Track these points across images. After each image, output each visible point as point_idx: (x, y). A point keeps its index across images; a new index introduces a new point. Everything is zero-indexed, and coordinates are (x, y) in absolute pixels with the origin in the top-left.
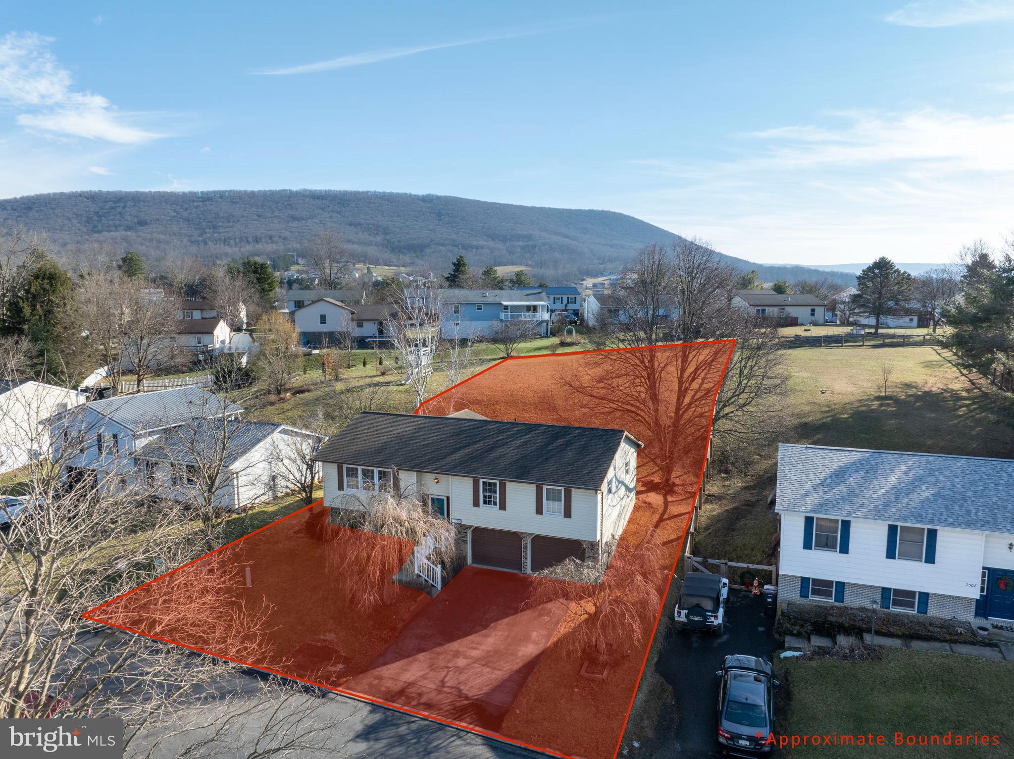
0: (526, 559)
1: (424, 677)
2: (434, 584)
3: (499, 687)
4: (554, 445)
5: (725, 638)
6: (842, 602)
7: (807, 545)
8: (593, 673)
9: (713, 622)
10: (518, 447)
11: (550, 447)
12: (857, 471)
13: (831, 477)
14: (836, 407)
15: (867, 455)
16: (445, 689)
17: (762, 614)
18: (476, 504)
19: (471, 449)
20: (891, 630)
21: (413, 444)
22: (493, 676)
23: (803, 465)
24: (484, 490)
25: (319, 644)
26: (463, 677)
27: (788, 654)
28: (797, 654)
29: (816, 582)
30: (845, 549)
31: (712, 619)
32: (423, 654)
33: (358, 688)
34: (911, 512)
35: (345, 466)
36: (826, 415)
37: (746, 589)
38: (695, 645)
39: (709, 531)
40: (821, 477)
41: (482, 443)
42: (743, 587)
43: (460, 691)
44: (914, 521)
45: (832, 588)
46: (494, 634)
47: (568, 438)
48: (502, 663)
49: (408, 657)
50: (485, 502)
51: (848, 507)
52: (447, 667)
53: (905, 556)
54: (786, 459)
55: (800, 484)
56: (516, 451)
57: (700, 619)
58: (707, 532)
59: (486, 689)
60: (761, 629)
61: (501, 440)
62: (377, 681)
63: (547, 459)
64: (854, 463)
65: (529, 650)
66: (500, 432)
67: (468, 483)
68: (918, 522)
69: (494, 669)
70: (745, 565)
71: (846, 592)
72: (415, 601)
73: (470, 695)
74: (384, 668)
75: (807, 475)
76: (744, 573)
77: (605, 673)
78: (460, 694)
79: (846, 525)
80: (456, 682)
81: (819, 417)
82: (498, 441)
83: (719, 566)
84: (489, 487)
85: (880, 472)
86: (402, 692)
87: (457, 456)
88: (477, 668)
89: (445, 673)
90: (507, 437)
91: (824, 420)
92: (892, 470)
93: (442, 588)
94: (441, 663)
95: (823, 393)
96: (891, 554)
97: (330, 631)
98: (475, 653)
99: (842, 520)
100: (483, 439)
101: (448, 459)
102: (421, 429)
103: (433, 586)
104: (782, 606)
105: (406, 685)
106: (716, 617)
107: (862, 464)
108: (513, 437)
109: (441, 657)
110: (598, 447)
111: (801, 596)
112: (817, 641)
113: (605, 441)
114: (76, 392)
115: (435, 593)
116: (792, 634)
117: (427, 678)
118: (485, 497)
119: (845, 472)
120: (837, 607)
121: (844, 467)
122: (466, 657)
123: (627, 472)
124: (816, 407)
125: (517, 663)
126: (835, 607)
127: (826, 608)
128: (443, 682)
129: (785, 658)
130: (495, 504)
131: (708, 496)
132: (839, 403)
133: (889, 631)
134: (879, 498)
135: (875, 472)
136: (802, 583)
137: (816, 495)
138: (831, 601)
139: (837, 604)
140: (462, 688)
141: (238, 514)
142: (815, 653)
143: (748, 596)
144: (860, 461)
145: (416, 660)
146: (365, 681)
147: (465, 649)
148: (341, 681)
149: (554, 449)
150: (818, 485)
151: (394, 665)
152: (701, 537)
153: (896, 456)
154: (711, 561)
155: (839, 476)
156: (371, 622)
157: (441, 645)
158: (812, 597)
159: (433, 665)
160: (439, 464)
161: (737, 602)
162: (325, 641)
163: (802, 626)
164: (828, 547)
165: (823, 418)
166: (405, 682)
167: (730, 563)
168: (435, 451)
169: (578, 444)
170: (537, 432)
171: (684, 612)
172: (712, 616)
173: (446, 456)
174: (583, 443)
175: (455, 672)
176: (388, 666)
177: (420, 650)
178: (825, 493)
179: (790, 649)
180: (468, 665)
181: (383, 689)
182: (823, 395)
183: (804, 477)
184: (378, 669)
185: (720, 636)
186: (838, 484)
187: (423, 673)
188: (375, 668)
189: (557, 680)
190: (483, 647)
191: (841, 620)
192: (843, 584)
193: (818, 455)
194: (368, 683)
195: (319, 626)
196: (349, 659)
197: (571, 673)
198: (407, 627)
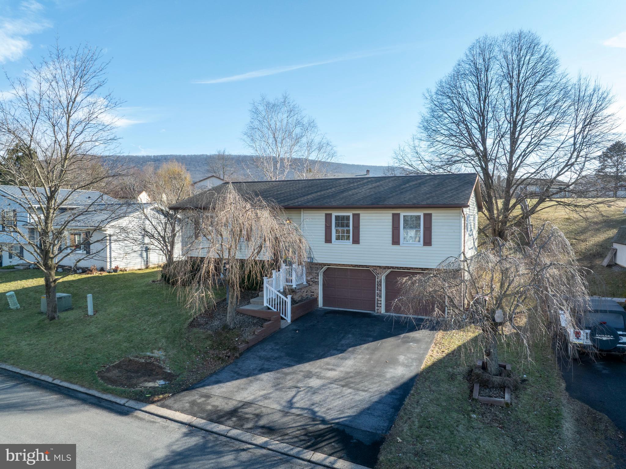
0: (380, 296)
1: (265, 397)
2: (283, 316)
3: (368, 411)
4: (407, 185)
8: (491, 396)
10: (371, 189)
11: (403, 187)
16: (293, 411)
18: (328, 240)
19: (323, 193)
22: (357, 398)
24: (337, 225)
25: (143, 361)
26: (317, 398)
32: (268, 373)
33: (176, 406)
41: (333, 189)
43: (314, 413)
46: (353, 357)
47: (419, 181)
48: (367, 384)
50: (338, 238)
52: (298, 388)
56: (368, 191)
59: (350, 412)
61: (352, 187)
62: (203, 399)
63: (402, 192)
66: (354, 182)
67: (321, 219)
69: (358, 390)
72: (261, 327)
73: (328, 418)
74: (216, 386)
78: (314, 417)
80: (308, 403)
82: (349, 187)
84: (342, 222)
86: (233, 413)
87: (309, 197)
88: (335, 388)
89: (293, 394)
90: (359, 185)
93: (293, 321)
94: (290, 384)
97: (159, 349)
98: (331, 374)
100: (335, 187)
101: (300, 199)
102: (275, 187)
103: (282, 318)
105: (240, 405)
108: (364, 184)
109: (289, 378)
110: (454, 183)
115: (283, 325)
117: (269, 398)
118: (337, 232)
122: (319, 377)
125: (387, 385)
128: (290, 404)
130: (348, 238)
140: (316, 409)
141: (109, 272)
146: (187, 398)
147: (319, 370)
148: (156, 399)
151: (229, 384)
156: (209, 343)
159: (278, 384)
160: (291, 202)
162: (150, 357)
166: (241, 401)
168: (287, 196)
169: (432, 183)
170: (387, 180)
172: (624, 335)
174: (436, 183)
175: (307, 392)
176: (222, 385)
180: (323, 386)
181: (209, 407)
184: (208, 387)
187: (265, 392)
188: (204, 386)
189: (444, 404)
190: (342, 369)
194: (189, 403)
195: (148, 344)
196: (173, 376)
197: (460, 396)
198: (248, 349)
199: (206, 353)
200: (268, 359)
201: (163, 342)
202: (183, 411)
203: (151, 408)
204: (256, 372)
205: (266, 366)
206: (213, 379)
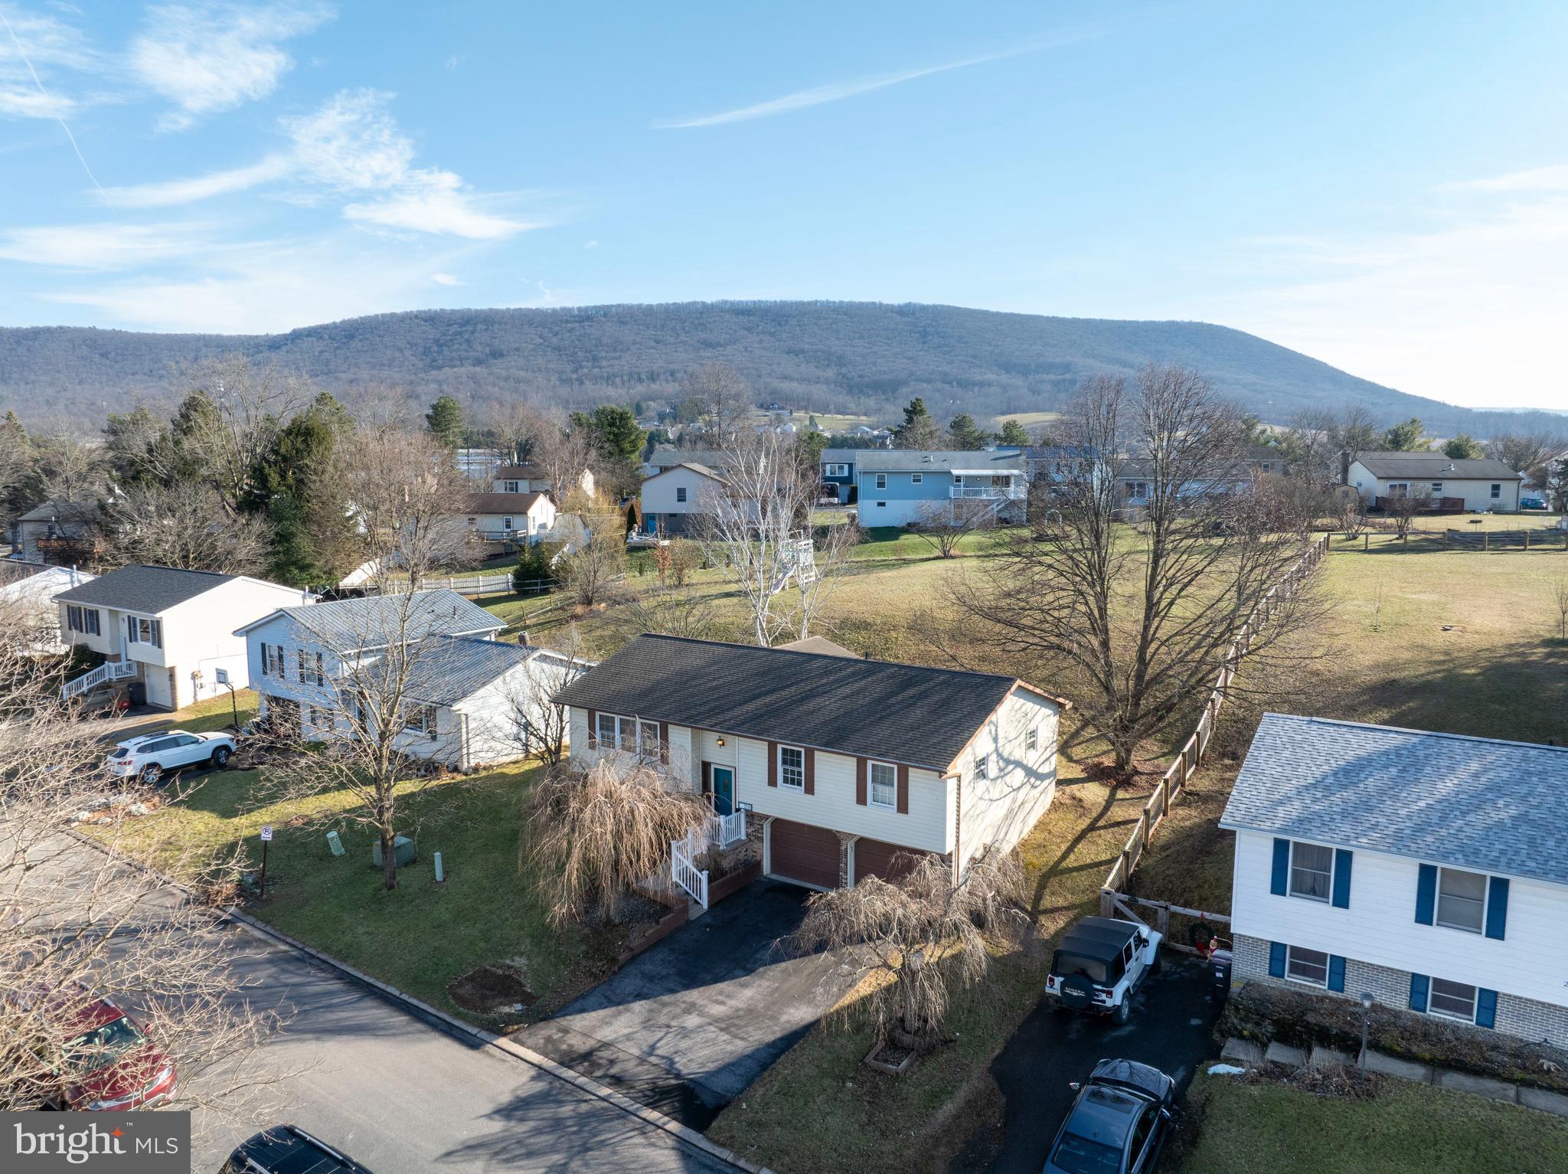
0: (846, 873)
1: (628, 1037)
2: (696, 898)
3: (728, 1068)
4: (900, 697)
5: (1128, 1029)
6: (1342, 990)
7: (1278, 888)
8: (886, 1061)
9: (1104, 1002)
10: (844, 698)
11: (893, 700)
12: (1386, 767)
13: (1335, 774)
14: (1461, 654)
15: (1415, 740)
16: (653, 1059)
17: (1208, 998)
18: (772, 782)
19: (774, 697)
20: (1414, 1049)
21: (696, 686)
22: (730, 1048)
23: (1294, 752)
24: (784, 762)
25: (500, 972)
26: (684, 1044)
27: (1222, 1068)
28: (1235, 1070)
29: (1297, 952)
30: (1342, 900)
31: (1103, 996)
32: (643, 1002)
33: (530, 1042)
34: (1462, 846)
35: (598, 714)
36: (1438, 668)
37: (1198, 953)
38: (1073, 1036)
39: (1167, 853)
40: (1318, 774)
41: (793, 688)
42: (1194, 949)
43: (672, 1062)
44: (1462, 861)
45: (1325, 965)
46: (757, 983)
47: (922, 688)
48: (751, 1029)
49: (619, 1004)
50: (786, 780)
51: (1347, 828)
52: (669, 1026)
53: (1451, 920)
54: (1269, 740)
55: (1276, 781)
56: (838, 704)
57: (1082, 994)
58: (1164, 854)
59: (711, 1067)
60: (1195, 1022)
61: (823, 685)
62: (561, 1035)
63: (881, 718)
64: (1386, 753)
65: (800, 1014)
66: (827, 673)
67: (762, 748)
68: (1468, 863)
69: (736, 1036)
70: (1197, 913)
71: (1349, 975)
72: (658, 923)
73: (685, 1071)
74: (579, 1017)
75: (1295, 769)
76: (1195, 926)
77: (904, 1063)
78: (671, 1069)
79: (1345, 859)
80: (672, 1050)
81: (1423, 670)
82: (818, 687)
83: (1156, 912)
84: (791, 758)
85: (1428, 770)
86: (587, 1056)
87: (751, 707)
88: (711, 1032)
89: (659, 1035)
90: (836, 681)
91: (1429, 677)
92: (1451, 769)
93: (710, 906)
94: (662, 1019)
95: (1446, 630)
96: (1424, 915)
97: (521, 954)
98: (717, 1010)
99: (1338, 851)
100: (797, 683)
101: (737, 711)
102: (715, 663)
103: (696, 902)
104: (1235, 987)
105: (598, 1045)
106: (1110, 994)
107: (1399, 756)
108: (841, 682)
109: (665, 1011)
110: (965, 703)
111: (1271, 974)
112: (1277, 1053)
113: (981, 694)
114: (302, 592)
115: (694, 914)
116: (1241, 1037)
117: (633, 1039)
118: (785, 771)
119: (1362, 768)
120: (1331, 999)
121: (1363, 759)
122: (701, 1014)
123: (1032, 745)
124: (1424, 655)
125: (774, 1033)
126: (1327, 997)
127: (1308, 998)
128: (652, 1048)
129: (1216, 1075)
130: (799, 784)
131: (1187, 793)
132: (1468, 649)
133: (1409, 1051)
134: (1409, 817)
135: (1419, 770)
136: (1272, 951)
137: (1297, 804)
138: (1322, 987)
139: (1331, 993)
140: (677, 1059)
141: (466, 774)
142: (1264, 1073)
143: (1198, 966)
144: (1397, 750)
145: (627, 1010)
146: (543, 1032)
147: (705, 1002)
148: (510, 1028)
149: (898, 703)
150: (1307, 788)
151: (594, 1014)
152: (1150, 861)
153: (1467, 744)
154: (1142, 901)
155: (1351, 773)
156: (584, 948)
157: (673, 991)
158: (1289, 977)
159: (649, 1020)
160: (721, 718)
161: (1175, 973)
162: (510, 967)
163: (1258, 1024)
164: (1315, 894)
165: (1429, 674)
166: (599, 1041)
167: (1174, 908)
168: (723, 697)
169: (936, 698)
170: (880, 676)
171: (1058, 980)
172: (1103, 991)
173: (735, 706)
174: (944, 696)
175: (677, 1035)
176: (585, 1015)
177: (640, 996)
178: (1315, 800)
179: (1228, 1061)
180: (699, 1027)
181: (564, 1047)
182: (1444, 633)
183: (1288, 771)
184: (568, 1018)
185: (1120, 1025)
186: (1345, 787)
187: (630, 1030)
188: (565, 1015)
189: (825, 1066)
190: (733, 1003)
191: (1327, 1022)
192: (1344, 959)
193: (1326, 735)
194: (545, 1038)
195: (509, 946)
196: (533, 998)
197: (851, 1057)
198: (633, 960)
199: (578, 963)
200: (651, 979)
201: (526, 945)
202: (535, 1049)
203: (503, 1042)
204: (631, 998)
205: (645, 990)
206: (578, 1005)
